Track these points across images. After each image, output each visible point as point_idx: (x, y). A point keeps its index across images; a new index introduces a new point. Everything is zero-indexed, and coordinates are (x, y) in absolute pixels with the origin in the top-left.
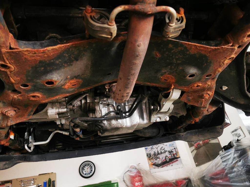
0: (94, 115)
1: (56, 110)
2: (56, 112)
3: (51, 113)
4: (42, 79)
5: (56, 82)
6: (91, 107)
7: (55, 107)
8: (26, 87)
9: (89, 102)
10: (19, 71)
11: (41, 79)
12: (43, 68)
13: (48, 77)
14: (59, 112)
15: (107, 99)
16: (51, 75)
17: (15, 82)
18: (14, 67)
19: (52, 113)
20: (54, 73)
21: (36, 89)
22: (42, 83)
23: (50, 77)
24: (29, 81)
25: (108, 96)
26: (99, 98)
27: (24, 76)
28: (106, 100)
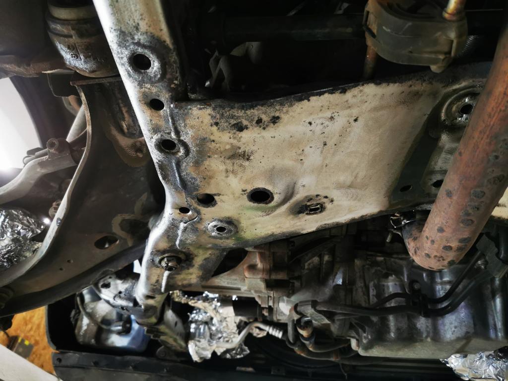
2: (264, 275)
14: (270, 276)
15: (385, 259)
25: (388, 251)
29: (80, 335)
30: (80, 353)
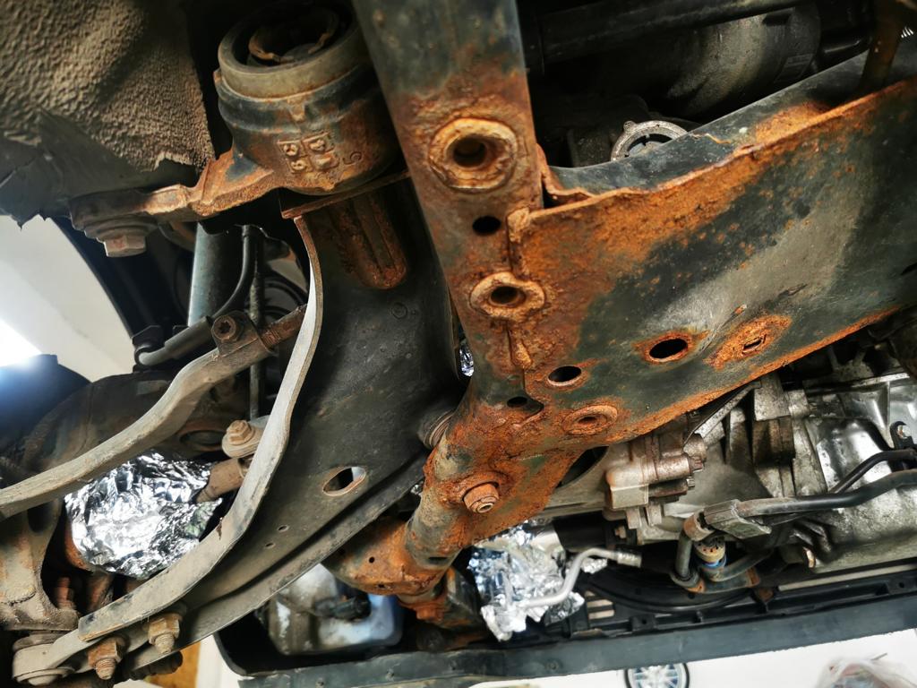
0: (790, 476)
1: (643, 468)
2: (647, 478)
3: (626, 485)
4: (642, 332)
5: (696, 337)
6: (773, 444)
7: (639, 456)
8: (568, 379)
9: (762, 421)
10: (561, 311)
11: (639, 335)
12: (657, 280)
13: (666, 320)
14: (658, 477)
15: (838, 396)
16: (683, 307)
17: (532, 362)
18: (545, 292)
19: (627, 482)
20: (696, 296)
21: (606, 383)
22: (636, 353)
23: (674, 317)
24: (587, 349)
25: (842, 380)
26: (803, 398)
27: (575, 328)
28: (834, 401)
29: (281, 640)
30: (289, 671)
